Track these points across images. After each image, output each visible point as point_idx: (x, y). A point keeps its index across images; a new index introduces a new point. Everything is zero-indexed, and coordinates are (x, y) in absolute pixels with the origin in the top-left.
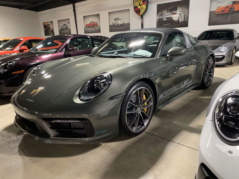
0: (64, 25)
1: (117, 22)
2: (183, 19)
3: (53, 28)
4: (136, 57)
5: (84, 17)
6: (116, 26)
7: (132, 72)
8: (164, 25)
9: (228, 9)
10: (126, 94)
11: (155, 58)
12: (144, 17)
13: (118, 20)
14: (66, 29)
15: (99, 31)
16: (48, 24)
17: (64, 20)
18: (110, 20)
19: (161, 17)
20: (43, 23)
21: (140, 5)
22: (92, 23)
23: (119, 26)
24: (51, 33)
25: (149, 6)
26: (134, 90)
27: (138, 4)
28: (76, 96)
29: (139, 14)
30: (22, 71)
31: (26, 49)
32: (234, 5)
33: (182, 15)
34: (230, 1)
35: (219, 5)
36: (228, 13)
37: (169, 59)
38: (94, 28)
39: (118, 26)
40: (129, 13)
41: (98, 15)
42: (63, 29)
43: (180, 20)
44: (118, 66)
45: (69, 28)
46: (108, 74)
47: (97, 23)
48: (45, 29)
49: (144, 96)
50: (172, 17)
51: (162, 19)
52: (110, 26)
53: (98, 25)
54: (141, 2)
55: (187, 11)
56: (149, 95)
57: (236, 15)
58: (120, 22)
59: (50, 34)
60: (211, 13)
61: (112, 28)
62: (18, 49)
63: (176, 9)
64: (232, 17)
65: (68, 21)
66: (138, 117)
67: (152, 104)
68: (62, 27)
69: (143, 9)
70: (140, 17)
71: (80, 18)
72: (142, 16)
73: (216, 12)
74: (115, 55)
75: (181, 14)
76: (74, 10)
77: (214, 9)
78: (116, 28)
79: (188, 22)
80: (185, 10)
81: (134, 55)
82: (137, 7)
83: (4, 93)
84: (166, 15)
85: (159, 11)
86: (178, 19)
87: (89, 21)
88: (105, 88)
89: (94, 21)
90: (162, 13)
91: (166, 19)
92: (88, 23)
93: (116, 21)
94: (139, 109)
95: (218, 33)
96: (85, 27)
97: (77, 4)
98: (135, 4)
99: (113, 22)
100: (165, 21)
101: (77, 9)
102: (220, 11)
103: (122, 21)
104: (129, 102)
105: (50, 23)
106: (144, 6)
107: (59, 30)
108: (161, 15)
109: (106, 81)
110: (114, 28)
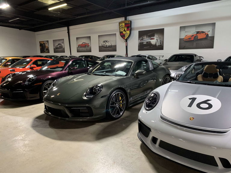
0: (59, 44)
1: (106, 44)
2: (159, 43)
3: (48, 46)
4: (116, 75)
5: (77, 38)
6: (105, 47)
7: (113, 84)
8: (144, 48)
9: (193, 37)
10: (110, 95)
11: (127, 76)
12: (128, 41)
13: (106, 42)
14: (61, 48)
15: (90, 51)
16: (44, 43)
17: (59, 40)
18: (99, 42)
19: (142, 42)
20: (40, 42)
21: (124, 31)
22: (84, 43)
23: (108, 47)
24: (47, 51)
25: (132, 32)
26: (114, 93)
27: (123, 30)
28: (84, 96)
29: (124, 38)
30: (41, 83)
31: (35, 67)
32: (198, 35)
33: (159, 41)
34: (195, 31)
35: (186, 34)
36: (193, 41)
37: (136, 77)
38: (86, 48)
39: (106, 47)
40: (116, 37)
41: (89, 37)
42: (58, 47)
43: (157, 44)
44: (106, 81)
45: (63, 47)
46: (101, 85)
47: (88, 44)
48: (41, 47)
49: (120, 97)
50: (150, 42)
51: (143, 43)
52: (99, 47)
53: (89, 46)
54: (126, 29)
55: (162, 37)
56: (123, 97)
57: (199, 42)
58: (108, 44)
59: (45, 51)
60: (180, 40)
61: (101, 49)
62: (30, 67)
63: (154, 36)
64: (196, 43)
65: (63, 41)
66: (116, 109)
67: (125, 102)
68: (57, 46)
69: (127, 34)
70: (125, 41)
71: (73, 39)
72: (126, 40)
73: (185, 39)
74: (104, 74)
75: (158, 39)
76: (68, 32)
77: (183, 37)
78: (105, 49)
79: (163, 46)
80: (161, 36)
81: (116, 74)
82: (122, 33)
83: (27, 98)
84: (146, 40)
85: (140, 36)
86: (155, 43)
87: (81, 42)
88: (99, 92)
89: (85, 42)
90: (142, 38)
91: (146, 43)
92: (81, 43)
93: (104, 43)
94: (117, 104)
95: (183, 56)
96: (78, 47)
97: (71, 27)
98: (120, 30)
99: (102, 43)
100: (145, 44)
101: (71, 31)
102: (187, 39)
103: (110, 43)
104: (111, 100)
105: (46, 42)
106: (128, 32)
107: (54, 49)
108: (142, 40)
109: (100, 88)
110: (103, 49)
